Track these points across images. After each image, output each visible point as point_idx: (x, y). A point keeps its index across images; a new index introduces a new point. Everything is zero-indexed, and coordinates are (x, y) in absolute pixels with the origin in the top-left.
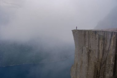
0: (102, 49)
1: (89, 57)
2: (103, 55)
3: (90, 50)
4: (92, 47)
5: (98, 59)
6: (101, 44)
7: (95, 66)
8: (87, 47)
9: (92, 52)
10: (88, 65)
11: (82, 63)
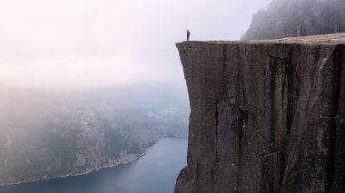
0: (285, 107)
1: (240, 138)
2: (289, 127)
3: (242, 112)
4: (249, 100)
5: (273, 141)
6: (281, 88)
7: (264, 168)
8: (233, 101)
9: (250, 116)
10: (240, 165)
11: (217, 160)
